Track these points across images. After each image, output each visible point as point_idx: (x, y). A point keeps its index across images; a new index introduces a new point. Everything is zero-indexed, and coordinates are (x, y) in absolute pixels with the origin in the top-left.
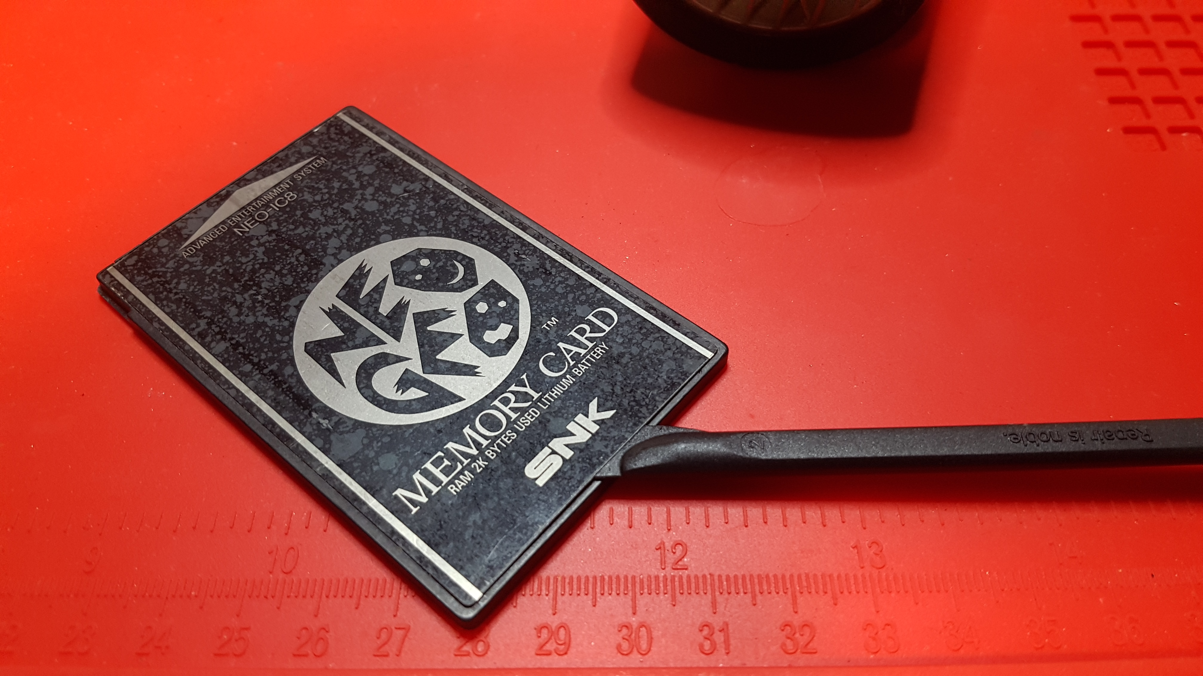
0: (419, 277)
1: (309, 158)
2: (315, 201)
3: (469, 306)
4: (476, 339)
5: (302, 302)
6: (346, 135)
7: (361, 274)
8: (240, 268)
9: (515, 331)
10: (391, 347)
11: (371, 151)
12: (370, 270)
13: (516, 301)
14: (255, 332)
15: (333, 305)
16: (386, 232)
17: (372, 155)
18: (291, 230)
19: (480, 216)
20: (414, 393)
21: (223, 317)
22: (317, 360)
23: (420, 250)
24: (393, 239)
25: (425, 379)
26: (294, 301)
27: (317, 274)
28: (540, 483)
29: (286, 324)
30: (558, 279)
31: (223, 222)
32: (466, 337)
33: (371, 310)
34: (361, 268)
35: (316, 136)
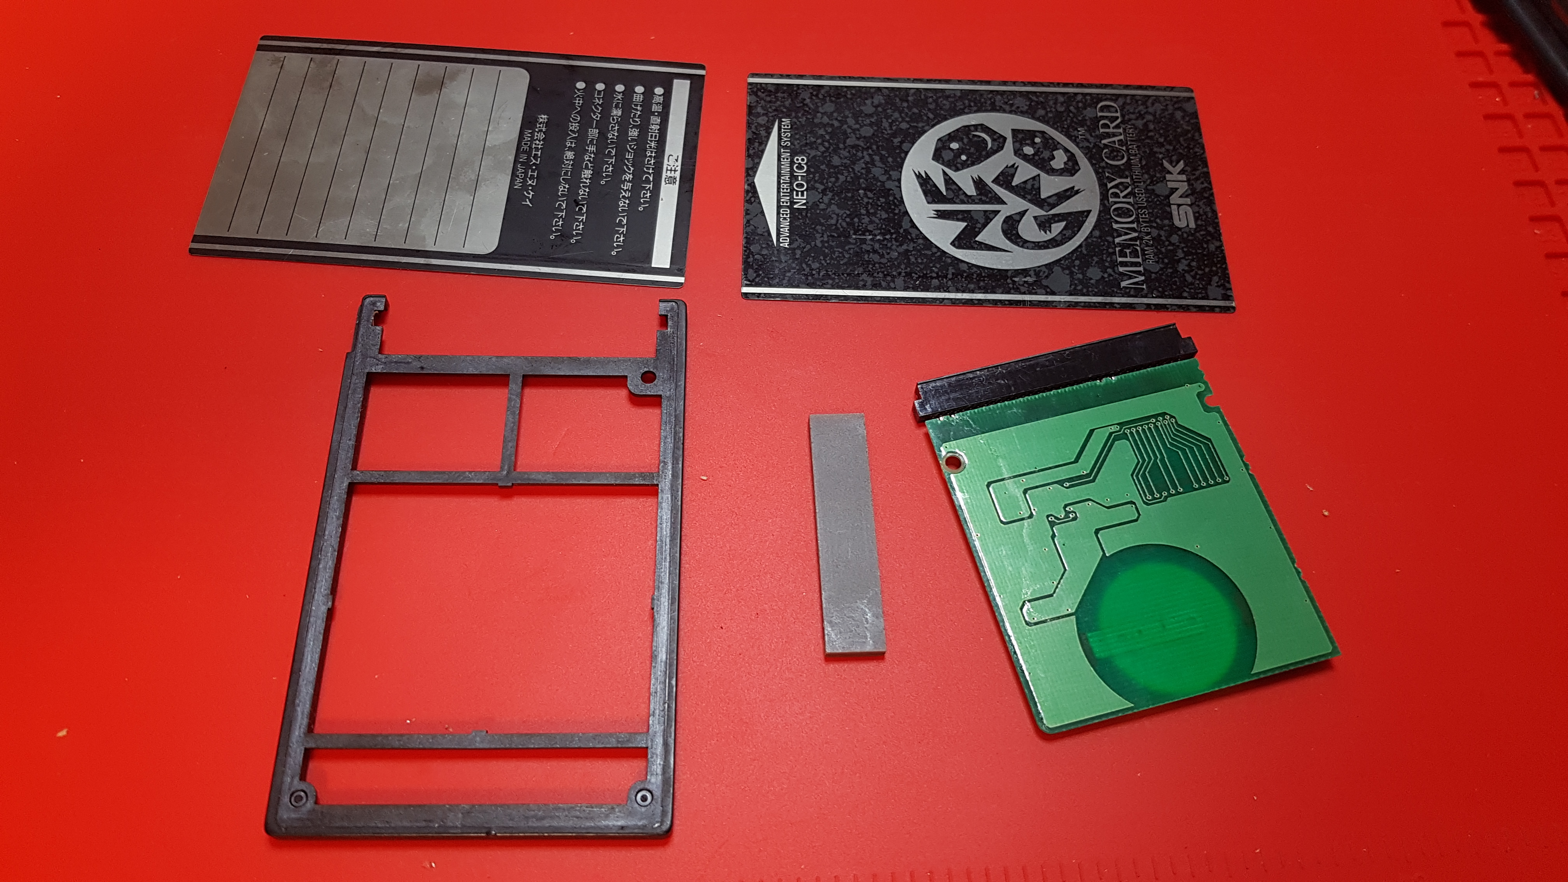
0: (964, 158)
1: (773, 125)
2: (823, 153)
3: (1020, 155)
5: (911, 221)
6: (777, 93)
7: (925, 180)
8: (837, 229)
10: (1006, 211)
14: (909, 259)
15: (934, 210)
16: (902, 142)
17: (817, 96)
18: (835, 182)
19: (947, 93)
21: (874, 265)
24: (913, 144)
26: (906, 225)
27: (895, 198)
28: (1192, 225)
29: (920, 241)
30: (1051, 103)
31: (779, 207)
32: (1043, 175)
33: (962, 197)
34: (919, 176)
35: (756, 107)
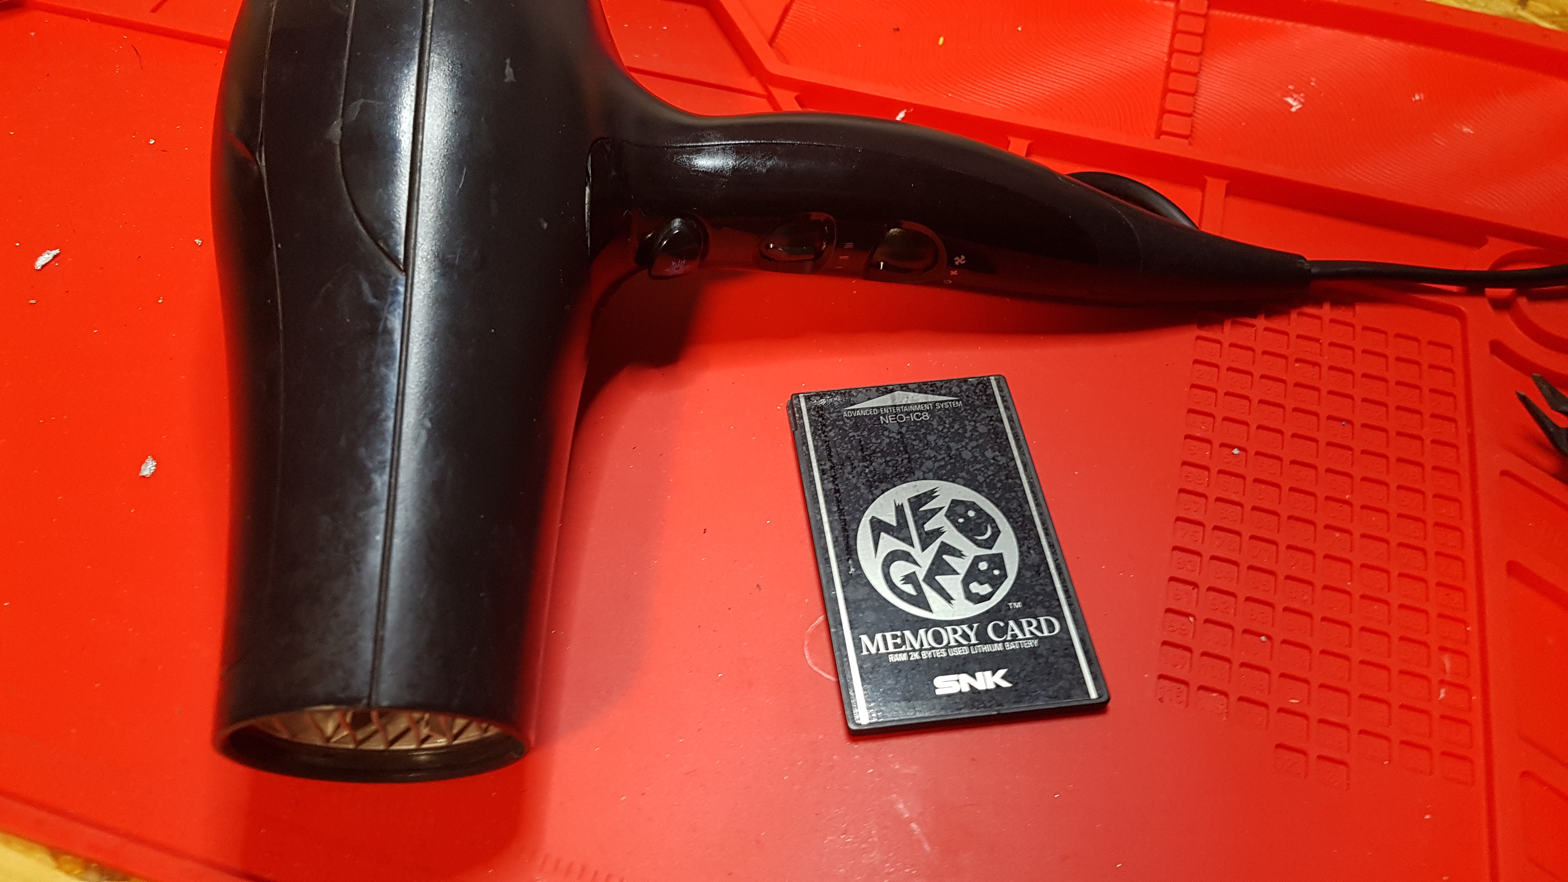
0: (961, 520)
1: (953, 396)
2: (937, 429)
3: (977, 559)
4: (966, 583)
5: (888, 490)
6: (986, 395)
7: (930, 495)
8: (868, 444)
9: (991, 595)
10: (915, 551)
11: (993, 416)
12: (937, 496)
13: (1006, 576)
14: (851, 490)
15: (902, 505)
16: (963, 478)
17: (991, 420)
18: (911, 439)
19: (1026, 506)
20: (909, 589)
21: (841, 469)
22: (873, 531)
23: (974, 503)
24: (964, 485)
25: (920, 585)
26: (883, 486)
27: (907, 478)
28: (938, 692)
29: (871, 497)
30: (1041, 581)
31: (878, 408)
32: (961, 577)
33: (921, 522)
34: (933, 491)
35: (967, 384)
